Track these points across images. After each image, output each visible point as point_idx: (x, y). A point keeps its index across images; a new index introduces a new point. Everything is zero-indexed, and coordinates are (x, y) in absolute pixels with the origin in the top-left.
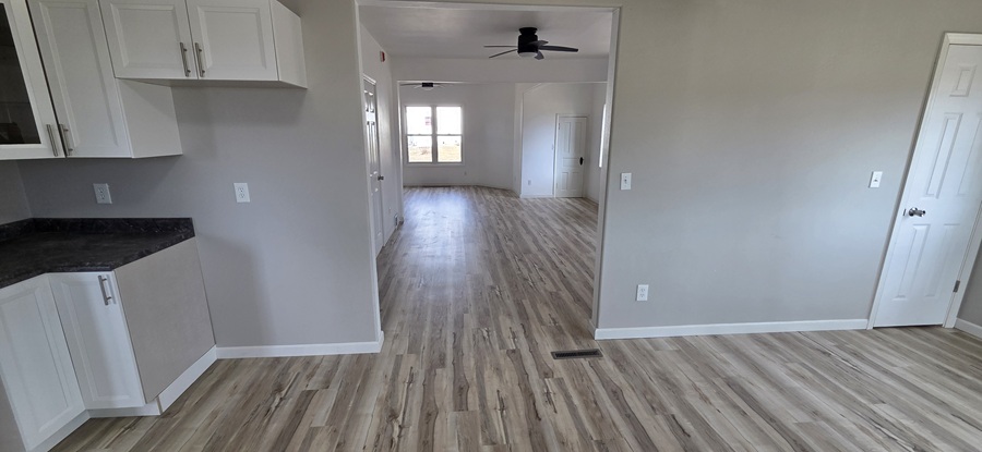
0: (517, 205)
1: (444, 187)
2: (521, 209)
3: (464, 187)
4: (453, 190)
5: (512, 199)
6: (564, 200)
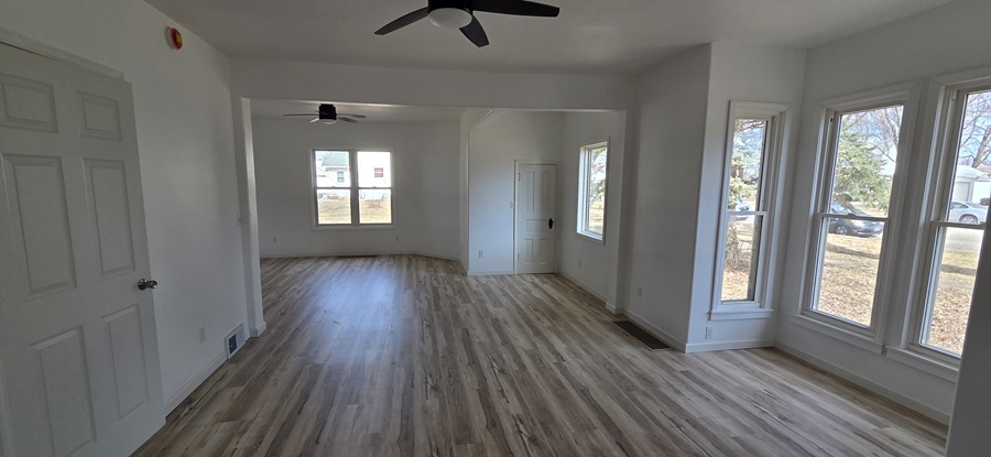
0: (461, 291)
1: (366, 257)
2: (466, 300)
3: (395, 257)
4: (377, 263)
5: (457, 279)
6: (528, 278)
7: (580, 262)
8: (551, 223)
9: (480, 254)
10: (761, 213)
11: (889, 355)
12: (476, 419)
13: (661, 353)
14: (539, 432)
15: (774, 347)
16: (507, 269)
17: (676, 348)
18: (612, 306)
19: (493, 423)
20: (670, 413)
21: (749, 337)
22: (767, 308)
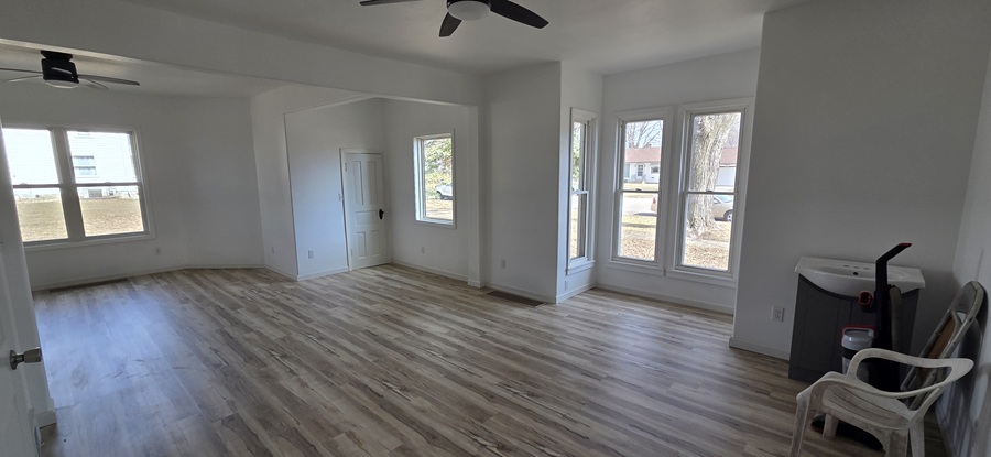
0: (310, 297)
2: (329, 305)
6: (370, 271)
7: (423, 249)
8: (381, 213)
9: (310, 255)
10: (585, 192)
11: (668, 275)
12: (472, 398)
13: (542, 308)
14: (529, 388)
15: (596, 288)
16: (341, 267)
17: (551, 302)
18: (476, 281)
19: (491, 397)
20: (591, 345)
21: (584, 285)
22: (593, 261)
